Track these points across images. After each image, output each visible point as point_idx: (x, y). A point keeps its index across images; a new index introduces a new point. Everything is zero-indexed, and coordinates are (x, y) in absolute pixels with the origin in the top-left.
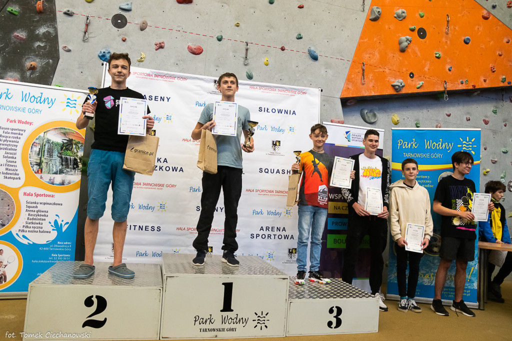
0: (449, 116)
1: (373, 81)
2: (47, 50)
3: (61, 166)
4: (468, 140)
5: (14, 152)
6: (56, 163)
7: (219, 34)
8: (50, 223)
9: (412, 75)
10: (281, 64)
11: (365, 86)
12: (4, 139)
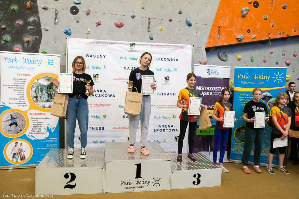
0: (272, 53)
1: (225, 36)
2: (35, 30)
3: (48, 98)
4: (279, 74)
5: (22, 91)
6: (45, 96)
7: (132, 14)
8: (45, 128)
9: (249, 31)
10: (170, 30)
11: (220, 40)
12: (17, 85)
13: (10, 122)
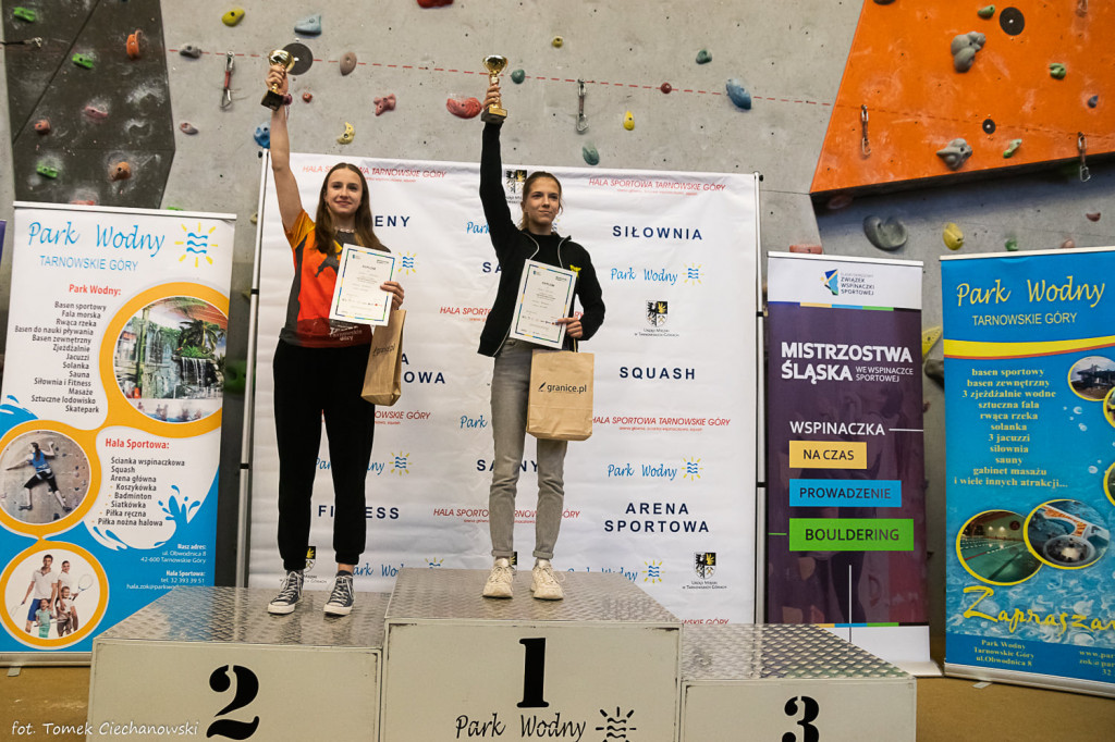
0: (1095, 218)
1: (891, 147)
2: (150, 134)
3: (179, 380)
5: (85, 353)
6: (169, 375)
7: (515, 69)
8: (161, 503)
10: (664, 124)
11: (870, 160)
12: (66, 327)
13: (30, 473)
